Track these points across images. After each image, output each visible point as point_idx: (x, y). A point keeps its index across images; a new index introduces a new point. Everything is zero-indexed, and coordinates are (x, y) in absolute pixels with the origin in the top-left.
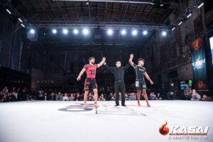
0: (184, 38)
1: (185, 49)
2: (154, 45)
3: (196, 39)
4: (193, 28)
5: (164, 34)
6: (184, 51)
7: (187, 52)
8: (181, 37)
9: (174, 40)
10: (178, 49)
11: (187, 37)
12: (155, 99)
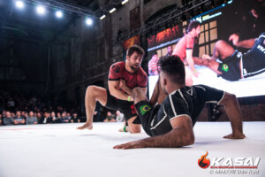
0: (115, 34)
1: (116, 49)
2: (72, 39)
3: (131, 37)
4: (128, 21)
5: (89, 22)
6: (115, 53)
7: (119, 54)
8: (111, 32)
9: (102, 35)
10: (107, 49)
11: (120, 32)
12: (70, 122)
